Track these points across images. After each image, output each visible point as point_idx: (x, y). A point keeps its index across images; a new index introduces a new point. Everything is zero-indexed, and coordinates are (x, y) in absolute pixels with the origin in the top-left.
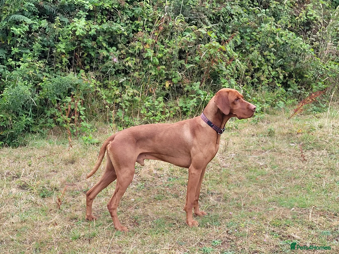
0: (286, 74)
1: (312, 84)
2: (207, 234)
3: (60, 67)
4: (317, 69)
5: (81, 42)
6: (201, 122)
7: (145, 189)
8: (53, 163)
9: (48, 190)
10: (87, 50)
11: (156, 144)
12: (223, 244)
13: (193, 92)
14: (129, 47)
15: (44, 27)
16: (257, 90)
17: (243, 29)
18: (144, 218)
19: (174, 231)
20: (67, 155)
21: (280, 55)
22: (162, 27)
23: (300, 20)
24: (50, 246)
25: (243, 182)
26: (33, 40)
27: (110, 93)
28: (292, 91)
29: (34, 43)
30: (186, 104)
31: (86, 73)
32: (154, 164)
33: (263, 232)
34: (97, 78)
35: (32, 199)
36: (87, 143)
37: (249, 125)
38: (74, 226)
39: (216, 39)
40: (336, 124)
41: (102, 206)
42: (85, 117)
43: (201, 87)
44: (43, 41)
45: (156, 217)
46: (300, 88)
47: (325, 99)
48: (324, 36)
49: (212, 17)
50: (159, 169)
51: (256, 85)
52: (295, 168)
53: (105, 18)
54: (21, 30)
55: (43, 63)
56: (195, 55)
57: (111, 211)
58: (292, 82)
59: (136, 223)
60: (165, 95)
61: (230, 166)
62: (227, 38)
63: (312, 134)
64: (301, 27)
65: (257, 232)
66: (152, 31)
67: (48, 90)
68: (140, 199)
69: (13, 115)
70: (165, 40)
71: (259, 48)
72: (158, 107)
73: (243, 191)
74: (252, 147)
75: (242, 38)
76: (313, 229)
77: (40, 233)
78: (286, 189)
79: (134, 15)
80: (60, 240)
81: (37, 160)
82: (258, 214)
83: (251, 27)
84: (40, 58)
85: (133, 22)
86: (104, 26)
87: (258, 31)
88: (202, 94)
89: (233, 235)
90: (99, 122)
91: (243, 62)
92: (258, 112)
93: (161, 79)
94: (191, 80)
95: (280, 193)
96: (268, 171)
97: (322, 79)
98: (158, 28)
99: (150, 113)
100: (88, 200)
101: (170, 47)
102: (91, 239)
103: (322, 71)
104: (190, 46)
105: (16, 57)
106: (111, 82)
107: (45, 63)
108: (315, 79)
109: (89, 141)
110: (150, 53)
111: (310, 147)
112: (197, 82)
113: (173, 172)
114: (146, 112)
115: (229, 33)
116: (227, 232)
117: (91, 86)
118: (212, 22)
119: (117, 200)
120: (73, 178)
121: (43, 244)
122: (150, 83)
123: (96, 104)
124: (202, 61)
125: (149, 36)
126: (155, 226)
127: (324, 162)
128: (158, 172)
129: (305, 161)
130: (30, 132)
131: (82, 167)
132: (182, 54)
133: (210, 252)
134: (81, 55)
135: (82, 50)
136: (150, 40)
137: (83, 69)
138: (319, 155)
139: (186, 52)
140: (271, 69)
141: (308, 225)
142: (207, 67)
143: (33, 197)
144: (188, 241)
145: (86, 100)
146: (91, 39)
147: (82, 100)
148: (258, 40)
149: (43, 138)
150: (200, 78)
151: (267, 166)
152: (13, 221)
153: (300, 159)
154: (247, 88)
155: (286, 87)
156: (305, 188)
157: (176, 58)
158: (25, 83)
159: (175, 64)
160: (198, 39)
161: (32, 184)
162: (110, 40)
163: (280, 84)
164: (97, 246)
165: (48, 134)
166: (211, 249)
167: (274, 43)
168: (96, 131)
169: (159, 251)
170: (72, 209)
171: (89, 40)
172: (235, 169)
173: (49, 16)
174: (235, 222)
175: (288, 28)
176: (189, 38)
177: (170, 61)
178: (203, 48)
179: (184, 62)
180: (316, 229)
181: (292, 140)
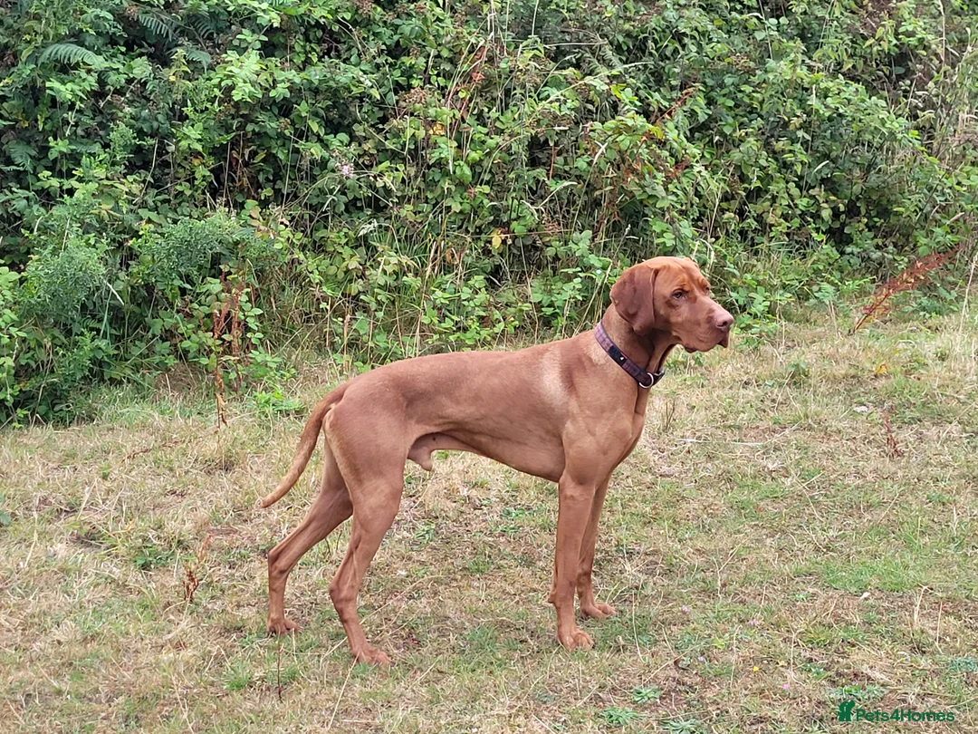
0: (841, 205)
1: (916, 233)
2: (617, 670)
3: (188, 193)
4: (930, 189)
5: (248, 119)
6: (593, 348)
7: (437, 543)
8: (171, 470)
9: (160, 548)
10: (266, 142)
12: (664, 698)
13: (572, 260)
14: (387, 132)
15: (141, 79)
16: (756, 253)
17: (715, 77)
18: (434, 626)
19: (523, 663)
20: (211, 447)
21: (820, 149)
22: (479, 74)
23: (880, 48)
24: (165, 709)
25: (719, 519)
26: (109, 117)
27: (331, 265)
28: (859, 253)
29: (112, 125)
30: (552, 296)
31: (262, 209)
32: (463, 471)
33: (781, 664)
34: (296, 223)
35: (114, 574)
36: (269, 410)
37: (734, 354)
38: (236, 650)
39: (635, 106)
41: (313, 592)
42: (261, 336)
43: (595, 245)
44: (139, 118)
45: (470, 621)
46: (880, 244)
47: (953, 276)
48: (949, 94)
49: (624, 42)
50: (476, 484)
51: (752, 239)
52: (870, 478)
53: (315, 51)
54: (76, 88)
55: (139, 183)
56: (576, 153)
57: (340, 606)
58: (856, 227)
59: (412, 639)
60: (489, 270)
61: (681, 473)
62: (666, 104)
63: (919, 379)
64: (882, 67)
65: (762, 662)
66: (452, 87)
67: (153, 260)
68: (423, 571)
69: (56, 332)
70: (489, 111)
71: (760, 129)
72: (472, 304)
73: (721, 545)
74: (745, 416)
75: (710, 102)
76: (924, 652)
77: (137, 671)
78: (843, 537)
79: (398, 41)
80: (195, 691)
81: (127, 461)
82: (765, 610)
83: (738, 70)
84: (131, 168)
85: (397, 59)
86: (313, 73)
87: (757, 82)
88: (598, 264)
89: (694, 672)
90: (303, 349)
91: (714, 173)
92: (759, 315)
93: (478, 222)
94: (566, 226)
95: (828, 548)
96: (792, 486)
97: (945, 218)
98: (468, 77)
99: (448, 324)
100: (274, 573)
101: (502, 131)
102: (285, 687)
103: (944, 194)
104: (562, 128)
105: (62, 166)
106: (335, 235)
107: (144, 182)
108: (923, 218)
109: (273, 405)
110: (447, 149)
111: (913, 415)
112: (581, 232)
113: (517, 491)
114: (436, 320)
115: (672, 88)
116: (676, 663)
117: (278, 246)
118: (624, 59)
119: (357, 575)
120: (231, 512)
121: (145, 704)
122: (448, 236)
123: (291, 297)
124: (597, 170)
125: (443, 101)
126: (467, 649)
127: (955, 460)
128: (474, 493)
129: (899, 456)
130: (104, 381)
131: (254, 480)
132: (537, 150)
133: (627, 721)
134: (249, 158)
135: (250, 144)
136: (447, 113)
137: (254, 198)
138: (939, 437)
139: (549, 145)
140: (795, 191)
141: (911, 642)
142: (612, 188)
143: (115, 569)
144: (565, 690)
145: (265, 287)
146: (276, 111)
147: (253, 286)
148: (756, 108)
149: (143, 398)
150: (591, 219)
151: (787, 471)
152: (58, 638)
153: (884, 451)
154: (728, 246)
155: (840, 243)
156: (899, 533)
157: (522, 164)
158: (89, 239)
159: (519, 180)
160: (585, 108)
161: (113, 530)
162: (331, 114)
163: (823, 233)
164: (302, 708)
165: (157, 387)
166: (631, 714)
167: (805, 115)
168: (293, 376)
169: (480, 720)
170: (227, 602)
171: (269, 113)
172: (696, 481)
173: (154, 46)
174: (699, 636)
175: (843, 70)
176: (558, 104)
177: (503, 172)
178: (600, 132)
179: (544, 174)
180: (933, 654)
181: (859, 396)
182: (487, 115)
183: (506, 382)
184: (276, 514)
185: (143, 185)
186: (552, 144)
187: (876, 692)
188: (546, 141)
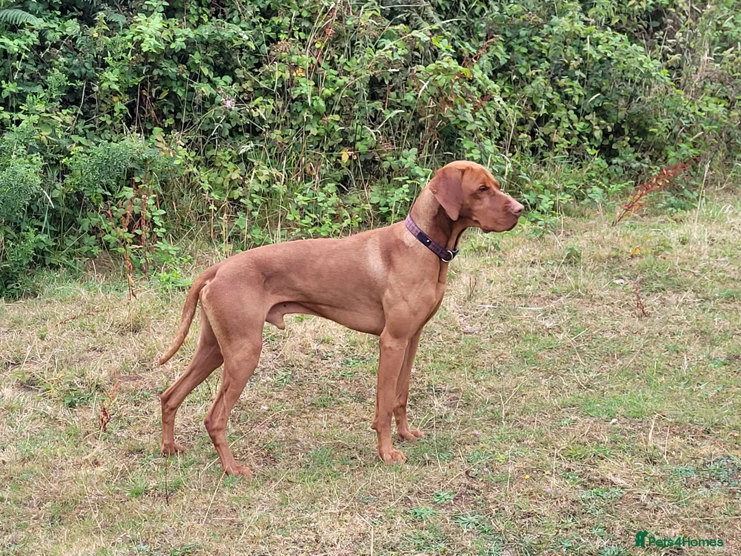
0: (609, 127)
1: (667, 148)
2: (423, 479)
3: (109, 122)
4: (678, 115)
5: (155, 65)
6: (405, 235)
7: (293, 385)
8: (93, 332)
9: (83, 391)
10: (168, 83)
11: (308, 284)
12: (457, 499)
13: (402, 171)
14: (261, 75)
15: (73, 36)
16: (545, 164)
17: (513, 31)
18: (287, 448)
19: (352, 475)
20: (124, 315)
21: (594, 85)
22: (331, 30)
23: (640, 7)
24: (82, 511)
25: (507, 365)
26: (48, 65)
27: (219, 176)
28: (622, 163)
29: (49, 71)
30: (387, 198)
31: (166, 134)
32: (314, 330)
33: (546, 473)
34: (190, 144)
35: (47, 410)
36: (169, 286)
37: (525, 241)
38: (137, 466)
39: (451, 53)
40: (718, 235)
41: (197, 423)
42: (164, 230)
43: (420, 160)
44: (71, 66)
45: (315, 443)
46: (640, 156)
47: (695, 180)
48: (694, 42)
49: (443, 4)
50: (323, 340)
51: (541, 154)
52: (623, 333)
53: (206, 13)
54: (22, 43)
55: (72, 115)
56: (406, 89)
57: (213, 434)
58: (622, 144)
59: (270, 457)
60: (339, 179)
61: (480, 331)
62: (475, 51)
63: (665, 258)
64: (641, 21)
65: (532, 471)
66: (310, 39)
67: (82, 174)
68: (281, 406)
69: (8, 229)
70: (338, 59)
71: (547, 70)
72: (326, 205)
73: (507, 385)
74: (531, 288)
75: (509, 49)
76: (655, 463)
77: (61, 483)
78: (599, 378)
79: (269, 5)
80: (104, 497)
81: (59, 326)
82: (537, 433)
83: (530, 24)
84: (65, 104)
85: (269, 19)
86: (204, 30)
87: (546, 34)
88: (422, 174)
89: (481, 480)
90: (197, 241)
91: (512, 103)
92: (545, 211)
93: (330, 143)
94: (398, 145)
95: (588, 386)
96: (564, 340)
97: (689, 136)
98: (322, 32)
99: (307, 220)
100: (166, 411)
101: (349, 73)
102: (172, 494)
103: (688, 118)
104: (394, 70)
105: (12, 103)
106: (222, 154)
107: (76, 114)
108: (673, 136)
109: (173, 283)
110: (306, 87)
111: (658, 285)
112: (410, 149)
113: (354, 346)
114: (298, 218)
115: (480, 39)
116: (467, 473)
117: (177, 162)
118: (443, 17)
119: (226, 411)
120: (137, 363)
121: (67, 508)
122: (308, 154)
123: (189, 201)
124: (421, 102)
125: (303, 50)
126: (311, 464)
127: (688, 318)
128: (322, 347)
129: (646, 316)
130: (45, 266)
131: (155, 339)
132: (376, 87)
133: (428, 517)
134: (156, 96)
135: (156, 85)
136: (306, 59)
137: (160, 126)
138: (678, 302)
139: (385, 84)
140: (574, 117)
141: (646, 456)
142: (433, 115)
143: (48, 407)
144: (382, 494)
145: (168, 194)
146: (176, 60)
147: (159, 193)
148: (544, 54)
149: (75, 278)
150: (417, 139)
151: (560, 329)
152: (3, 459)
153: (635, 313)
154: (522, 159)
155: (609, 156)
156: (643, 374)
157: (364, 97)
158: (32, 158)
159: (362, 110)
160: (413, 55)
161: (48, 378)
162: (218, 61)
163: (595, 148)
164: (183, 509)
165: (85, 270)
166: (430, 512)
167: (581, 59)
168: (190, 261)
169: (317, 517)
170: (132, 431)
171: (171, 61)
172: (491, 337)
173: (82, 10)
174: (486, 452)
175: (612, 24)
176: (391, 52)
177: (350, 105)
178: (424, 73)
179: (381, 106)
180: (661, 464)
181: (619, 272)
182: (337, 61)
183: (340, 263)
184: (171, 364)
185: (74, 117)
186: (387, 83)
187: (617, 493)
188: (383, 81)
